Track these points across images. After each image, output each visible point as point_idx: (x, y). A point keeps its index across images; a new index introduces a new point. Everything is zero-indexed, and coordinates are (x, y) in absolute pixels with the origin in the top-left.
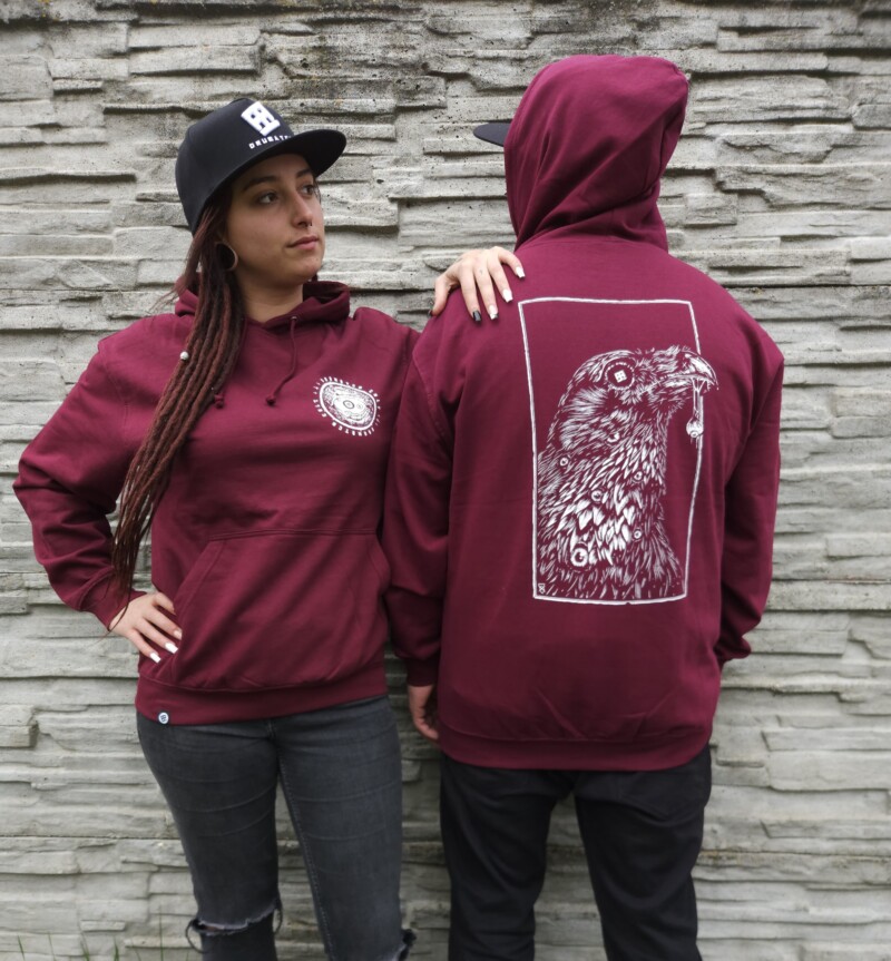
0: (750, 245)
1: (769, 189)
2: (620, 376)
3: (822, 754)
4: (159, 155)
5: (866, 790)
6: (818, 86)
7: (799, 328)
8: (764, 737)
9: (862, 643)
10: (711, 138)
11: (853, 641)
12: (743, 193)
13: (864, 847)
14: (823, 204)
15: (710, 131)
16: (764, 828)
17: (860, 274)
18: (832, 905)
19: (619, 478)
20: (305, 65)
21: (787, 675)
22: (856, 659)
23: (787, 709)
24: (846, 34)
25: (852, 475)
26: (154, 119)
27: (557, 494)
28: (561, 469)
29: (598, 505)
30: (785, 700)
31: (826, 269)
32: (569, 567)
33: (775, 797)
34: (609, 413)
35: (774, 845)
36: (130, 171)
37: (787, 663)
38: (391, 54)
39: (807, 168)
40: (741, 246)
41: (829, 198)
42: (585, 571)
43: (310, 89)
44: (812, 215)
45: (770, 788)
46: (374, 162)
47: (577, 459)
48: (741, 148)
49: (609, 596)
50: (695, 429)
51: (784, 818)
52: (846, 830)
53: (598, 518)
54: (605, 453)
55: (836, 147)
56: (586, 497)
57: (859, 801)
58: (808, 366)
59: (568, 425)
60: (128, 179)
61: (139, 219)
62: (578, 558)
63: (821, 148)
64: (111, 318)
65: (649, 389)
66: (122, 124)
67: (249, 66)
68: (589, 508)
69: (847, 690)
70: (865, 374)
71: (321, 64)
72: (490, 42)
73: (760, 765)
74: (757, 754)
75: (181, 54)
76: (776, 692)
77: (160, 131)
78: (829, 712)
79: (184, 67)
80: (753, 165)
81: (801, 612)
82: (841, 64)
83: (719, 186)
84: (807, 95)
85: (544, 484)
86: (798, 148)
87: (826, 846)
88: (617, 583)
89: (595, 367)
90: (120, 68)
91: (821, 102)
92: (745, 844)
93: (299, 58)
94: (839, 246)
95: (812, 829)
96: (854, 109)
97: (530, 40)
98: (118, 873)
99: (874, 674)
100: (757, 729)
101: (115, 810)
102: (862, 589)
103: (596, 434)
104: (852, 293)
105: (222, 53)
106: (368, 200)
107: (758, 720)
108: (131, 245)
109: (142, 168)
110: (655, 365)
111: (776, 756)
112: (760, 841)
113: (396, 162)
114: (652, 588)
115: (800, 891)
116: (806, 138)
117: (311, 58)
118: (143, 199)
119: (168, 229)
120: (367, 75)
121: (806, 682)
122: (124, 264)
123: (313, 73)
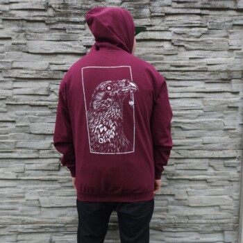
0: (181, 60)
1: (186, 45)
2: (109, 88)
3: (202, 197)
4: (18, 32)
5: (214, 206)
6: (198, 18)
7: (194, 82)
8: (187, 192)
9: (212, 166)
10: (170, 31)
11: (210, 166)
12: (179, 46)
13: (214, 221)
14: (200, 49)
15: (170, 29)
16: (187, 217)
17: (210, 68)
18: (206, 237)
19: (110, 118)
20: (59, 8)
21: (193, 175)
22: (211, 171)
23: (193, 185)
24: (205, 4)
25: (209, 121)
26: (16, 22)
27: (93, 123)
28: (94, 115)
29: (105, 125)
30: (192, 182)
31: (201, 67)
32: (98, 143)
33: (190, 208)
34: (106, 99)
35: (190, 221)
36: (10, 36)
37: (193, 172)
38: (83, 6)
39: (196, 39)
40: (179, 60)
41: (202, 48)
42: (103, 144)
43: (61, 15)
44: (197, 52)
45: (189, 206)
46: (79, 35)
47: (98, 112)
48: (178, 34)
49: (110, 152)
50: (132, 103)
51: (193, 214)
52: (209, 217)
53: (106, 129)
54: (106, 110)
55: (203, 34)
56: (102, 123)
57: (212, 209)
58: (197, 92)
59: (95, 103)
60: (10, 38)
61: (13, 50)
62: (101, 141)
63: (199, 34)
64: (4, 77)
65: (117, 92)
66: (7, 23)
67: (43, 8)
68: (103, 127)
69: (209, 179)
70: (211, 94)
71: (64, 8)
72: (111, 3)
73: (186, 200)
74: (185, 197)
75: (24, 4)
76: (190, 180)
77: (18, 25)
78: (204, 185)
79: (25, 8)
80: (181, 38)
81: (196, 158)
82: (204, 12)
83: (173, 44)
84: (195, 20)
85: (90, 120)
86: (193, 34)
87: (204, 221)
88: (112, 148)
89: (102, 86)
90: (7, 8)
91: (199, 22)
92: (182, 221)
93: (58, 6)
94: (204, 61)
95: (200, 217)
96: (208, 24)
97: (121, 3)
98: (8, 235)
99: (216, 174)
100: (185, 190)
101: (7, 217)
102: (212, 152)
103: (103, 105)
104: (208, 73)
105: (36, 4)
106: (78, 45)
107: (185, 188)
108: (10, 57)
109: (13, 35)
110: (119, 85)
111: (191, 197)
112: (186, 220)
113: (85, 36)
114: (122, 149)
115: (197, 233)
116: (195, 31)
117: (61, 6)
118: (13, 44)
119: (21, 53)
120: (77, 11)
121: (198, 177)
122: (8, 62)
123: (62, 10)
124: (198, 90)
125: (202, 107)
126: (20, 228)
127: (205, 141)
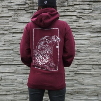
124: (88, 36)
125: (90, 43)
126: (15, 92)
127: (91, 58)
